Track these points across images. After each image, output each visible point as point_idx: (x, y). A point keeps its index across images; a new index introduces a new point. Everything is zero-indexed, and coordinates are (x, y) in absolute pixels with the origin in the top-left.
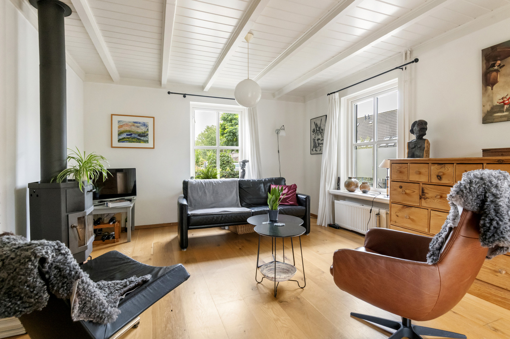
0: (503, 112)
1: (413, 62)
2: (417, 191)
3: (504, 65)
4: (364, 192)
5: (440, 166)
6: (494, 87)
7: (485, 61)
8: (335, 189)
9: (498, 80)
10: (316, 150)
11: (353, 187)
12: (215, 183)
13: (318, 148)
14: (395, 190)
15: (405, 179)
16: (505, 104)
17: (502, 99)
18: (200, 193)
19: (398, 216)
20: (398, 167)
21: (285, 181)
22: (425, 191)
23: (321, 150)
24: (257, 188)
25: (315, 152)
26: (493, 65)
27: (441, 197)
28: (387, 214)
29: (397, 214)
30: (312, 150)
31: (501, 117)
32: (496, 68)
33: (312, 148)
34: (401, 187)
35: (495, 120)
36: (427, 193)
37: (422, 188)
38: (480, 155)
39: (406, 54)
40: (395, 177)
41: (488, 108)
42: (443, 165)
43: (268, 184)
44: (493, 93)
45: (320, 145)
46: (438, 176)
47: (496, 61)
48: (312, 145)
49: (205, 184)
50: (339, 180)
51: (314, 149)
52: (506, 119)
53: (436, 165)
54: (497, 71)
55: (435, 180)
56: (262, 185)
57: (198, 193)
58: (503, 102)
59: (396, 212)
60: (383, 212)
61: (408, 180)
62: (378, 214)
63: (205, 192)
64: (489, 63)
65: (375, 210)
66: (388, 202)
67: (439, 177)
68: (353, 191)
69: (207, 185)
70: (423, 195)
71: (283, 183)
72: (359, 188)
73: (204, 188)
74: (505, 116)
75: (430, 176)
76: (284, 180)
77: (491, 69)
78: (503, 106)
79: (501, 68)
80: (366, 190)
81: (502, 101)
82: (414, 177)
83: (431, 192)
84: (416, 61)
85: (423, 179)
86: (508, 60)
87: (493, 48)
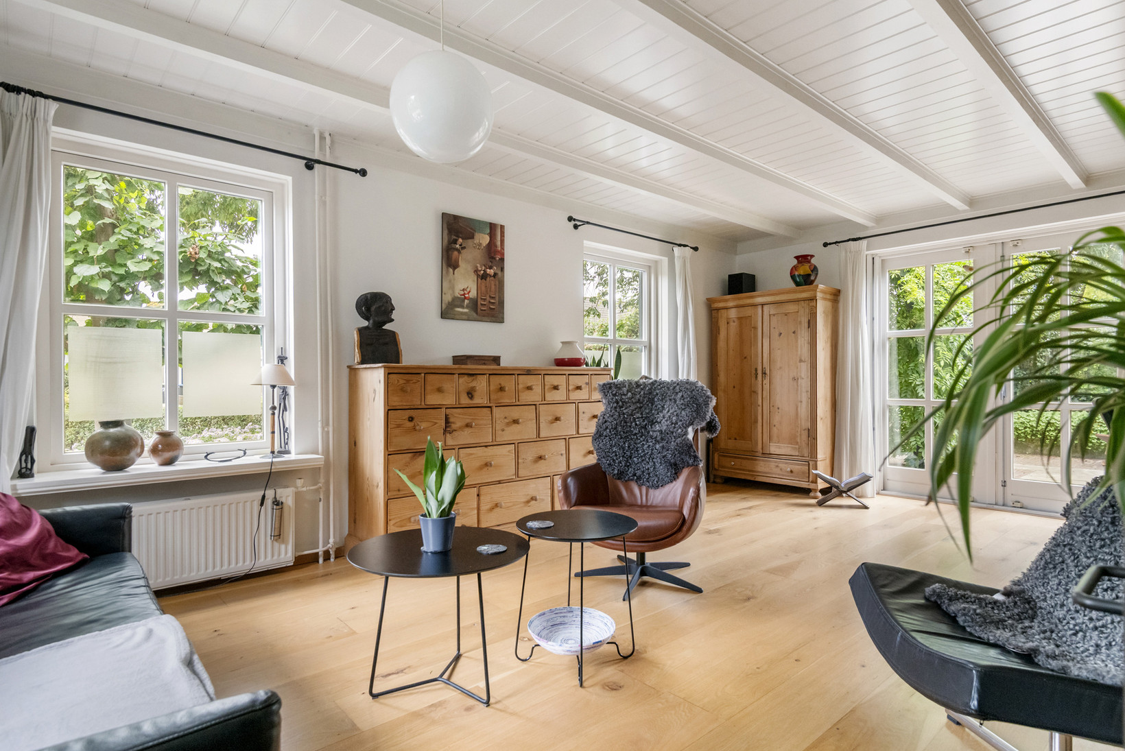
0: (463, 307)
1: (356, 171)
2: (439, 423)
3: (465, 248)
5: (471, 378)
6: (456, 270)
7: (447, 231)
9: (460, 263)
14: (399, 426)
15: (417, 402)
16: (465, 298)
17: (463, 290)
20: (402, 382)
22: (451, 420)
26: (455, 242)
27: (473, 424)
31: (462, 313)
32: (458, 246)
34: (411, 419)
35: (458, 317)
36: (453, 423)
37: (446, 416)
39: (322, 138)
40: (396, 401)
41: (448, 297)
42: (474, 377)
44: (454, 279)
46: (468, 393)
47: (458, 237)
52: (464, 317)
53: (466, 377)
54: (459, 252)
55: (465, 400)
58: (464, 295)
61: (423, 403)
64: (451, 235)
68: (120, 467)
70: (447, 426)
74: (465, 314)
77: (453, 246)
78: (464, 301)
79: (462, 249)
81: (462, 293)
82: (433, 399)
83: (458, 419)
84: (363, 173)
85: (449, 400)
86: (470, 241)
87: (456, 218)
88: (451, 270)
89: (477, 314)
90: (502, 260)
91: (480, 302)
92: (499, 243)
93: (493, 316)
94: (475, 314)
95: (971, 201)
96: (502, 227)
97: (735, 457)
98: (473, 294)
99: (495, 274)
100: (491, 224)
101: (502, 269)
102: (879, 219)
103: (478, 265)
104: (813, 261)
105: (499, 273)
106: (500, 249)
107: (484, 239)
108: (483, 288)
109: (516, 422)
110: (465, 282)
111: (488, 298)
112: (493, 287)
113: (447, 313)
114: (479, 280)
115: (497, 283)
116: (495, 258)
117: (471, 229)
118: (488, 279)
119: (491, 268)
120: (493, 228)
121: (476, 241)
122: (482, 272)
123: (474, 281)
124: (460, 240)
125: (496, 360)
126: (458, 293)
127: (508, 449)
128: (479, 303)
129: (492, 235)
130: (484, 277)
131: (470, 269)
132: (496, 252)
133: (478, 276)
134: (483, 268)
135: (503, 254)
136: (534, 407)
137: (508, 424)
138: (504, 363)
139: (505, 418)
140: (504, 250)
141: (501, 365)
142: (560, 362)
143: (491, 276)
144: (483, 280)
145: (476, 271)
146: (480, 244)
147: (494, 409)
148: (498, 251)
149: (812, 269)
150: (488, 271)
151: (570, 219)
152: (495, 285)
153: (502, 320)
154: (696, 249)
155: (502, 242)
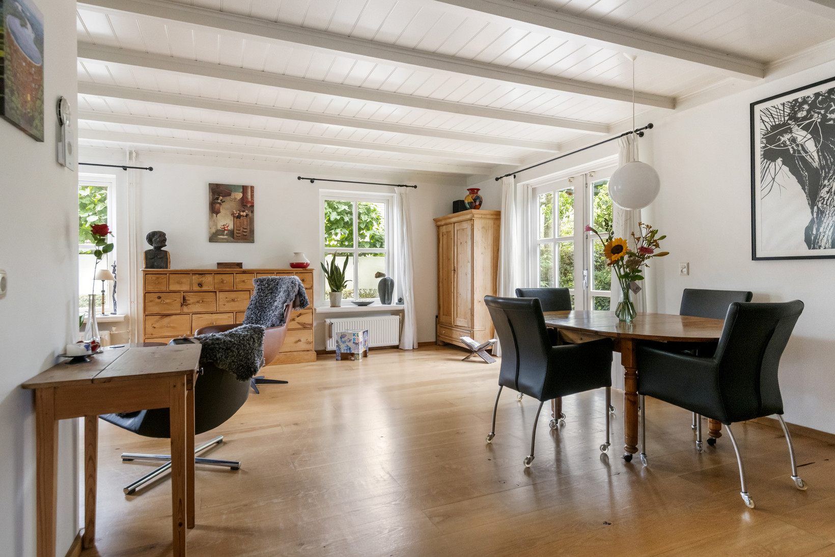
0: (224, 235)
1: (146, 169)
2: (178, 300)
3: (224, 201)
5: (200, 276)
6: (218, 215)
7: (211, 194)
9: (221, 210)
14: (150, 301)
15: (164, 289)
16: (225, 230)
17: (224, 225)
19: (155, 328)
20: (154, 278)
22: (187, 299)
26: (217, 199)
27: (202, 301)
29: (154, 325)
31: (223, 239)
32: (219, 201)
34: (159, 298)
35: (219, 241)
36: (189, 300)
37: (183, 296)
39: (131, 153)
40: (150, 289)
41: (214, 230)
42: (203, 275)
44: (217, 220)
47: (220, 196)
52: (225, 241)
53: (197, 275)
54: (220, 204)
55: (196, 288)
58: (224, 228)
59: (152, 324)
61: (168, 289)
64: (214, 195)
67: (200, 285)
70: (184, 302)
74: (225, 239)
75: (191, 284)
77: (216, 201)
78: (224, 232)
79: (223, 202)
81: (223, 227)
82: (173, 287)
83: (191, 299)
84: (151, 169)
85: (185, 288)
86: (228, 198)
87: (217, 185)
88: (215, 215)
89: (233, 238)
90: (252, 206)
91: (235, 231)
92: (249, 197)
93: (245, 239)
95: (559, 147)
96: (252, 188)
97: (446, 328)
98: (231, 227)
99: (247, 215)
100: (243, 186)
101: (252, 212)
102: (522, 160)
103: (234, 211)
104: (479, 193)
105: (250, 214)
107: (239, 195)
108: (238, 224)
109: (233, 300)
110: (225, 221)
111: (242, 229)
112: (245, 223)
113: (213, 238)
114: (235, 219)
115: (249, 220)
116: (247, 206)
117: (229, 190)
118: (242, 218)
119: (243, 211)
120: (244, 188)
121: (232, 197)
122: (237, 214)
123: (231, 220)
124: (221, 198)
125: (239, 265)
126: (220, 227)
127: (228, 316)
128: (235, 233)
129: (245, 192)
130: (239, 217)
131: (229, 213)
132: (248, 202)
133: (234, 217)
134: (238, 212)
135: (253, 203)
136: (249, 292)
137: (228, 302)
138: (245, 267)
139: (226, 298)
140: (253, 200)
141: (243, 268)
142: (294, 266)
143: (243, 216)
144: (238, 219)
145: (233, 214)
146: (235, 199)
147: (218, 293)
148: (249, 202)
149: (473, 198)
150: (242, 213)
151: (299, 178)
152: (247, 221)
153: (253, 241)
154: (415, 187)
155: (252, 196)
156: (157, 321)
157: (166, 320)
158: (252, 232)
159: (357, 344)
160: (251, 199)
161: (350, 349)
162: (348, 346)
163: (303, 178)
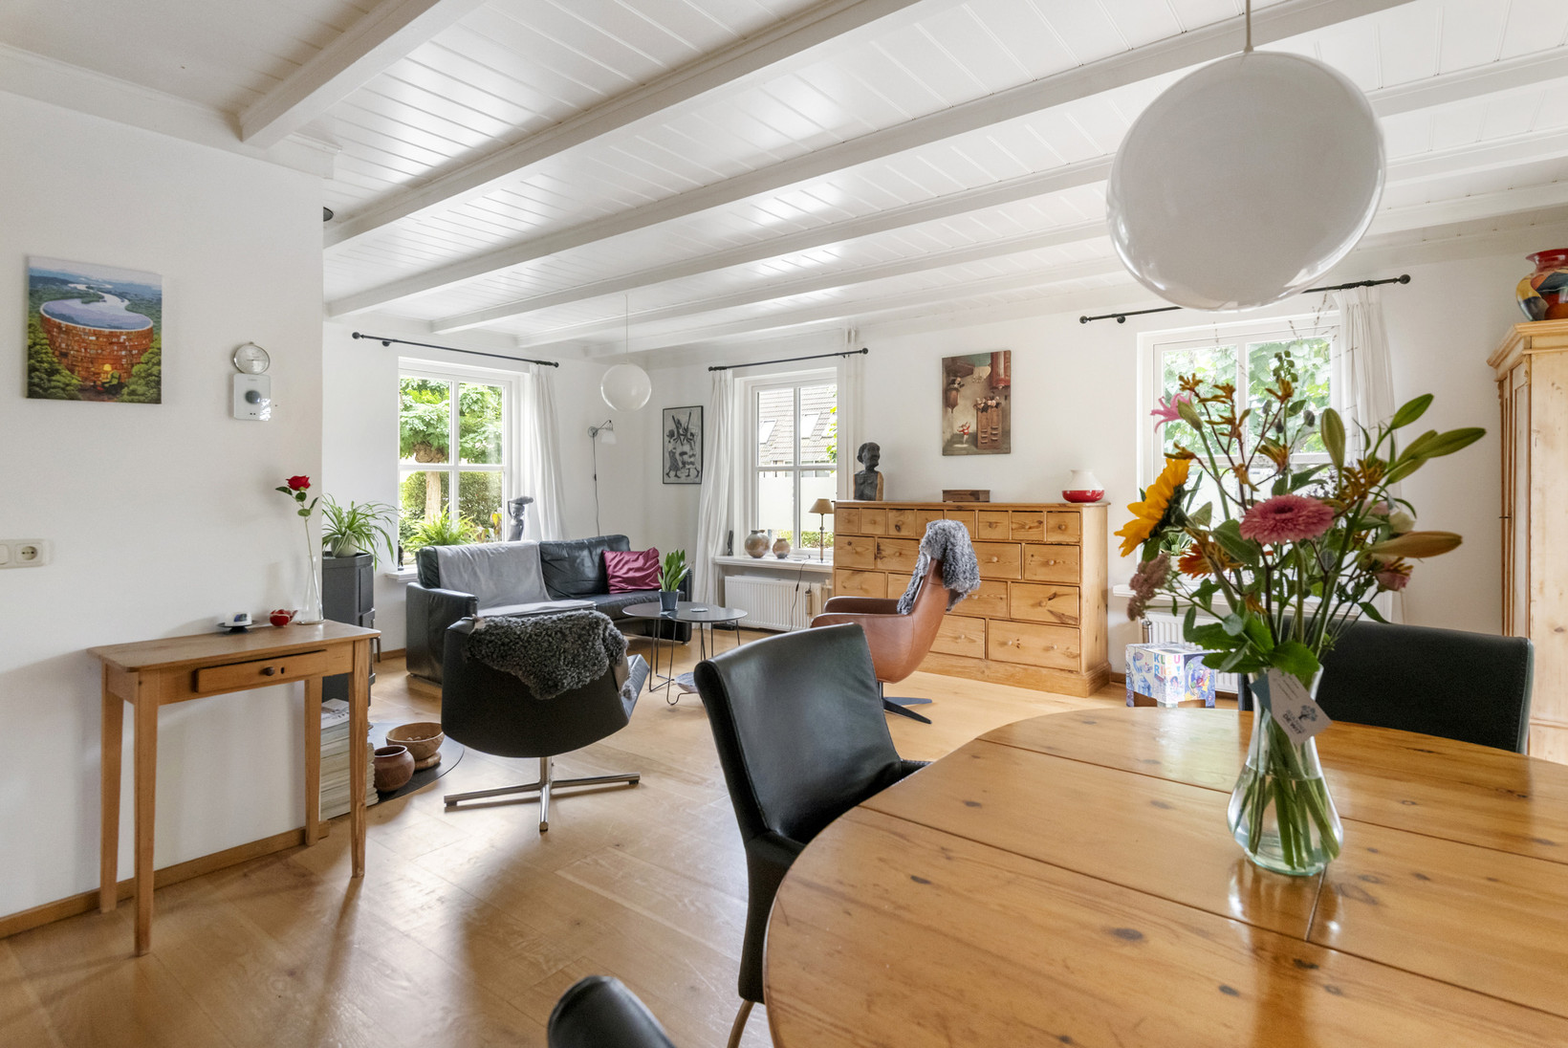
0: (962, 443)
1: (860, 352)
2: (871, 548)
3: (964, 385)
4: (781, 557)
6: (955, 410)
7: (945, 375)
8: (724, 555)
9: (959, 401)
10: (676, 476)
11: (760, 549)
12: (492, 553)
13: (683, 470)
14: (841, 548)
15: (855, 531)
16: (965, 434)
17: (962, 426)
18: (466, 576)
19: (845, 588)
20: (845, 514)
21: (628, 542)
22: (882, 548)
23: (689, 476)
24: (578, 561)
25: (673, 479)
26: (953, 382)
27: (900, 554)
28: (822, 589)
29: (845, 585)
30: (668, 474)
31: (961, 449)
32: (956, 386)
33: (667, 470)
34: (850, 544)
35: (957, 453)
36: (884, 550)
37: (878, 544)
38: (939, 499)
39: (849, 333)
40: (841, 530)
41: (948, 436)
42: (903, 512)
43: (599, 551)
44: (953, 418)
45: (687, 466)
46: (896, 526)
47: (957, 376)
48: (668, 465)
49: (472, 555)
50: (731, 535)
51: (672, 474)
52: (964, 452)
53: (894, 511)
54: (957, 390)
55: (893, 532)
56: (585, 553)
57: (461, 576)
58: (963, 431)
59: (843, 583)
60: (816, 587)
61: (860, 532)
62: (809, 592)
63: (475, 574)
64: (949, 377)
65: (804, 585)
66: (831, 571)
67: (898, 528)
68: (759, 557)
69: (476, 557)
70: (878, 554)
71: (624, 547)
72: (771, 550)
73: (471, 563)
74: (965, 449)
75: (887, 525)
76: (626, 541)
77: (952, 386)
78: (963, 437)
79: (961, 386)
80: (785, 552)
81: (962, 429)
82: (867, 529)
83: (888, 548)
84: (866, 351)
85: (879, 531)
86: (969, 378)
87: (954, 359)
88: (950, 410)
89: (977, 446)
90: (1007, 387)
91: (980, 435)
92: (1002, 371)
93: (995, 448)
94: (975, 449)
96: (1007, 354)
98: (973, 428)
99: (998, 405)
100: (992, 354)
101: (1007, 397)
103: (978, 399)
105: (1003, 402)
106: (1003, 377)
107: (985, 371)
108: (984, 421)
110: (966, 418)
111: (989, 430)
112: (995, 418)
113: (948, 450)
114: (979, 413)
115: (1000, 412)
116: (997, 388)
117: (971, 364)
118: (989, 411)
119: (992, 399)
120: (994, 357)
121: (976, 375)
122: (983, 405)
123: (973, 415)
124: (959, 379)
126: (957, 429)
128: (979, 437)
129: (994, 364)
130: (985, 409)
131: (969, 404)
132: (999, 381)
133: (978, 410)
134: (984, 401)
135: (1009, 381)
140: (1009, 376)
141: (989, 501)
143: (992, 407)
144: (984, 413)
145: (976, 405)
146: (980, 378)
148: (1001, 380)
149: (1539, 284)
150: (990, 402)
151: (1083, 320)
152: (998, 416)
153: (1008, 451)
154: (1405, 279)
155: (1007, 368)
156: (848, 578)
157: (858, 578)
158: (1006, 434)
159: (1161, 680)
160: (1006, 375)
161: (1149, 688)
162: (1145, 681)
163: (1090, 319)
